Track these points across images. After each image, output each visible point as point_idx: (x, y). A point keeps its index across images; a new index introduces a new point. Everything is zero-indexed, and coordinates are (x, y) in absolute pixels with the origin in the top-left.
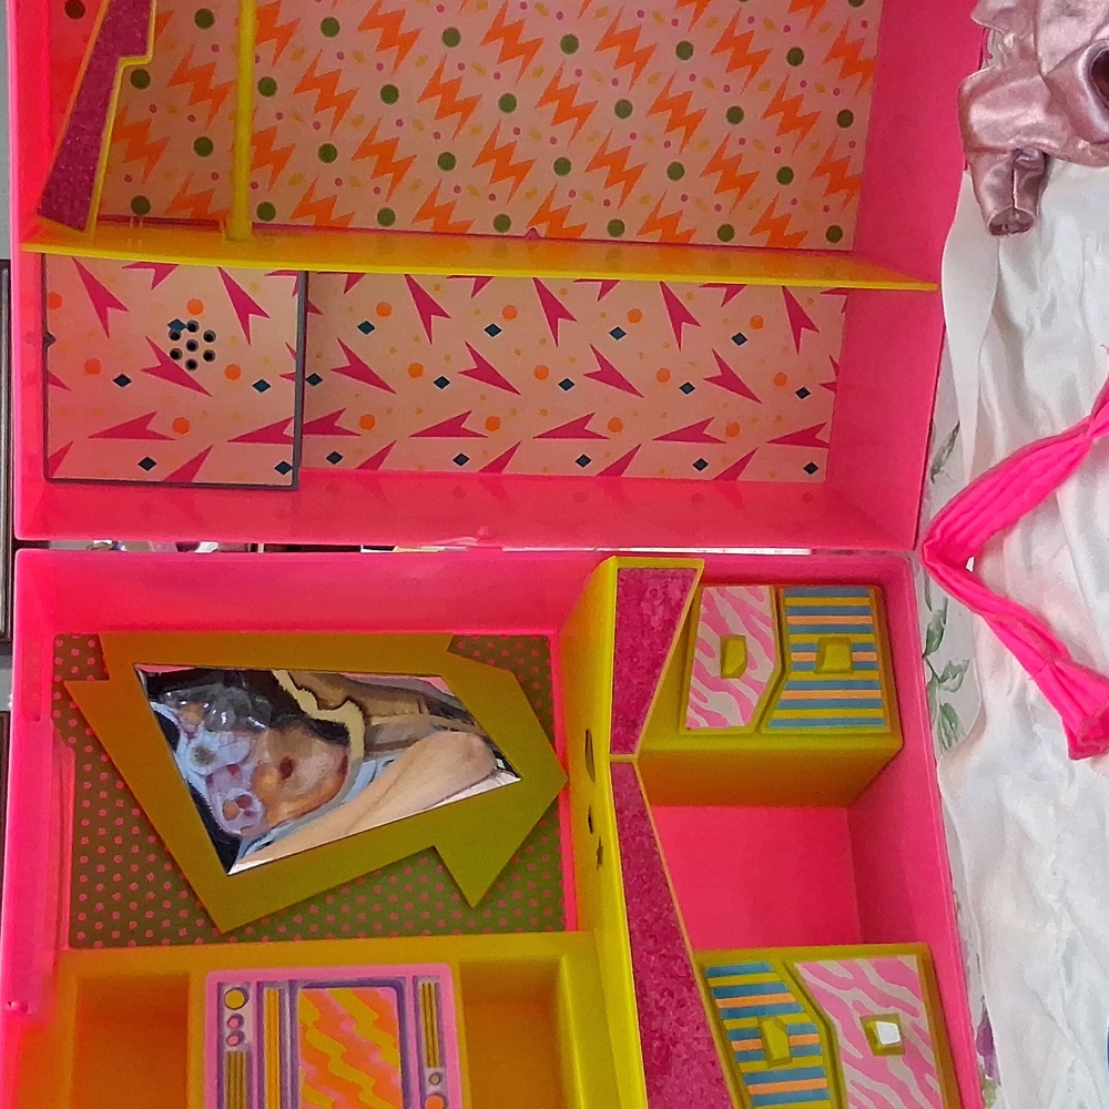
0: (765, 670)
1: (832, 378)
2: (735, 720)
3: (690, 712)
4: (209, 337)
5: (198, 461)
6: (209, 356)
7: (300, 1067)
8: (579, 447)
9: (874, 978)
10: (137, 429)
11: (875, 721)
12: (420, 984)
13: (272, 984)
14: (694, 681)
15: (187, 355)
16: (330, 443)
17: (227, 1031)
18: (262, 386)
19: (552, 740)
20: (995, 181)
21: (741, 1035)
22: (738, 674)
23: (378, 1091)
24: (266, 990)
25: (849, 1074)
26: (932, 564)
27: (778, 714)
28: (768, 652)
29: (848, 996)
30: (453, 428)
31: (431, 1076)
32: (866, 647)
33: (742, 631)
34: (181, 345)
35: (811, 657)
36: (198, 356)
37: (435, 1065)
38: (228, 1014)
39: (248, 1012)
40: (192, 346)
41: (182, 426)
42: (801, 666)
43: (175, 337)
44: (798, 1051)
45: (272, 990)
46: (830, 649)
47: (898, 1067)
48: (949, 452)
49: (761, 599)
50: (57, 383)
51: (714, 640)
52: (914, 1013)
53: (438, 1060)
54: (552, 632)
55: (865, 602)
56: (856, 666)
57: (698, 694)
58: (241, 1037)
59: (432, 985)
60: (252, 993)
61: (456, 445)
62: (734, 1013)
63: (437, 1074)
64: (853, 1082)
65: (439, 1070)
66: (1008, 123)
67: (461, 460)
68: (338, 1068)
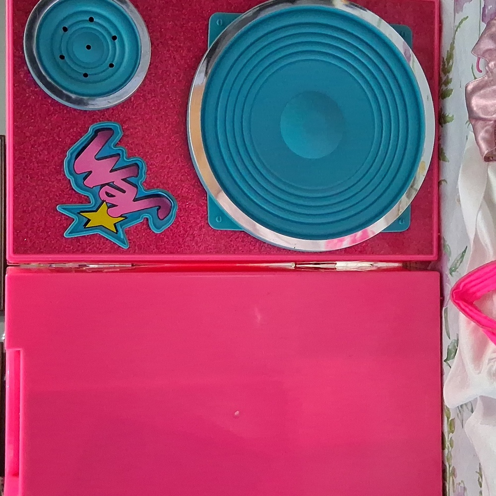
20: (487, 136)
26: (457, 301)
48: (461, 263)
66: (492, 106)
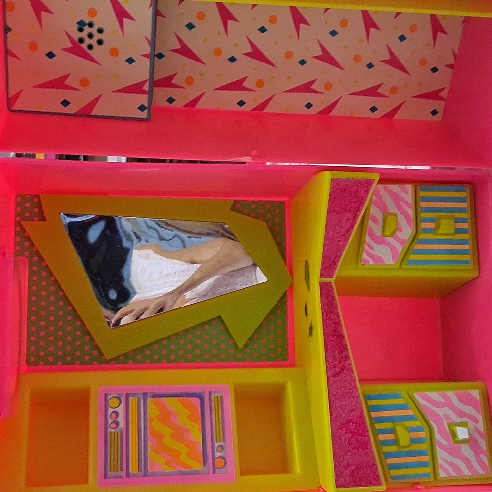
0: (407, 233)
1: (452, 62)
2: (389, 260)
3: (365, 256)
4: (100, 31)
5: (95, 102)
6: (100, 42)
7: (148, 442)
8: (307, 98)
9: (455, 402)
10: (59, 83)
11: (466, 262)
12: (213, 396)
13: (134, 395)
14: (367, 239)
15: (88, 41)
16: (168, 92)
17: (110, 421)
18: (130, 61)
19: (285, 259)
21: (383, 431)
22: (392, 235)
23: (189, 455)
24: (131, 398)
25: (440, 453)
27: (413, 257)
28: (409, 222)
29: (441, 412)
30: (237, 85)
31: (218, 448)
32: (463, 221)
33: (395, 211)
34: (84, 35)
35: (432, 225)
36: (93, 42)
37: (220, 442)
38: (110, 411)
39: (121, 410)
40: (90, 36)
41: (85, 82)
42: (426, 231)
43: (81, 30)
44: (413, 441)
45: (134, 398)
46: (443, 222)
47: (466, 450)
49: (407, 193)
50: (14, 55)
51: (379, 215)
52: (476, 421)
53: (221, 438)
54: (287, 199)
55: (463, 195)
56: (458, 231)
57: (370, 246)
58: (117, 423)
59: (219, 397)
60: (123, 399)
61: (238, 95)
62: (381, 420)
63: (221, 446)
64: (441, 458)
65: (222, 444)
67: (241, 103)
68: (169, 442)
